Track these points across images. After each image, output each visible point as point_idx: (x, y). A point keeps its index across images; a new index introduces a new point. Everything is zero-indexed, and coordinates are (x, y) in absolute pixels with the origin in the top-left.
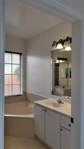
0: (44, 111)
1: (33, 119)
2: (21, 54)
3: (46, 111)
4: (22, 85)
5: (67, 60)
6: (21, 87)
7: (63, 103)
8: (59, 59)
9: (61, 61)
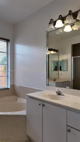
0: (41, 106)
1: (25, 116)
2: (7, 41)
3: (43, 105)
4: (9, 76)
5: (58, 51)
6: (8, 79)
7: (63, 95)
8: (50, 50)
9: (52, 52)
